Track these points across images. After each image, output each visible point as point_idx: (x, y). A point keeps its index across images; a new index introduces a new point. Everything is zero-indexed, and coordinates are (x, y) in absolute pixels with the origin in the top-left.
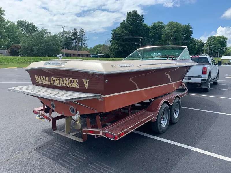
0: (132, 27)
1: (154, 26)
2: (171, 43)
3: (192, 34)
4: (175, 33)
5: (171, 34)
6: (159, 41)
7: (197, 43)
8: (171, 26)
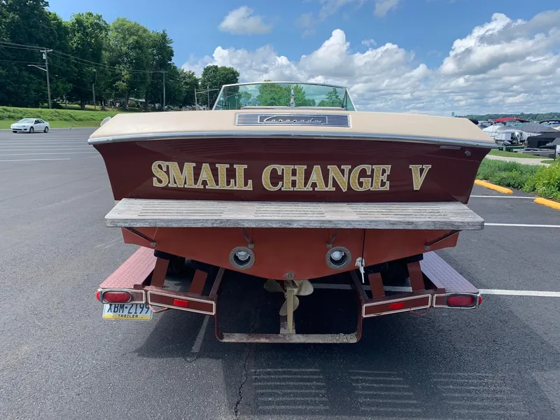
0: (11, 15)
1: (79, 22)
2: (126, 74)
3: (173, 55)
4: (134, 48)
5: (124, 49)
6: (96, 65)
7: (184, 78)
8: (122, 30)
